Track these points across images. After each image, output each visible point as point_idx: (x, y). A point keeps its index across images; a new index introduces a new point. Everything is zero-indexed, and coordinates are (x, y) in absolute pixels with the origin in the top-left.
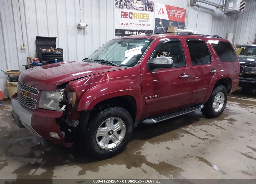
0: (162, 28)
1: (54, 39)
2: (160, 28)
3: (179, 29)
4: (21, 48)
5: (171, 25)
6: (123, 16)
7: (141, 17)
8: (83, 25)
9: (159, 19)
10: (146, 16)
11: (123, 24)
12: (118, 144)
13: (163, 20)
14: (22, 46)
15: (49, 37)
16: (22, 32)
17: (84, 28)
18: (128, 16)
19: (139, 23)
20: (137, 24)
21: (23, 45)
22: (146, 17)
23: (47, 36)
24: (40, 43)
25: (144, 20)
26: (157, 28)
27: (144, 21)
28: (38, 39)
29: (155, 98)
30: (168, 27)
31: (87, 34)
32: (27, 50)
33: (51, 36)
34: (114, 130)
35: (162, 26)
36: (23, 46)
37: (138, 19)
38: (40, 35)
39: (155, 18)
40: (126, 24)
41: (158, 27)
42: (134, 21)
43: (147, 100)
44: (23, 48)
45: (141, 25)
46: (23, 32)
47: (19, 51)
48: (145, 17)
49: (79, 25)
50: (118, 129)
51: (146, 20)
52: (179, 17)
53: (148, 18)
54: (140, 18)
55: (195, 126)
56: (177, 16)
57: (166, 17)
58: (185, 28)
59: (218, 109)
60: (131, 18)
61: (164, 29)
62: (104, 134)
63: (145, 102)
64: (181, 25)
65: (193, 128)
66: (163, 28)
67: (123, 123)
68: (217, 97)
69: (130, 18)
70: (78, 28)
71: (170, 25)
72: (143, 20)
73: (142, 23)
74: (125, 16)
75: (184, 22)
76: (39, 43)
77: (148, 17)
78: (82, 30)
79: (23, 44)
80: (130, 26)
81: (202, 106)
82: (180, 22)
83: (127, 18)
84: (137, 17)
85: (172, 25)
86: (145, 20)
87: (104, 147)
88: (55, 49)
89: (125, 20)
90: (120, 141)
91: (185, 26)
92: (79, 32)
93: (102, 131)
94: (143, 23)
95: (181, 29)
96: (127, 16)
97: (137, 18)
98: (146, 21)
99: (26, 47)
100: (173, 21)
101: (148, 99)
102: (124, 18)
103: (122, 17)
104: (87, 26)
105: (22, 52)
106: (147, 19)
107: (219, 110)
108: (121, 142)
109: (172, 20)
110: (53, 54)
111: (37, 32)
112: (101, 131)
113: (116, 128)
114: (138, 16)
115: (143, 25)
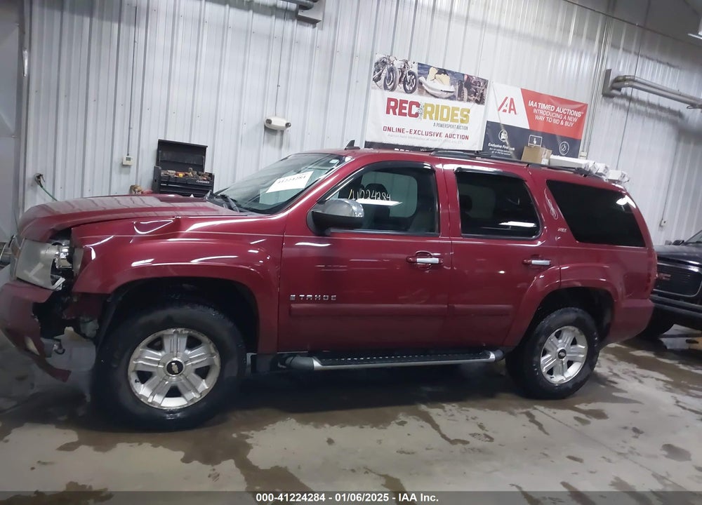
0: (507, 148)
1: (202, 150)
2: (498, 148)
3: (561, 155)
4: (120, 162)
5: (535, 142)
6: (391, 110)
7: (445, 116)
8: (278, 122)
9: (498, 124)
10: (459, 115)
11: (389, 129)
12: (192, 400)
13: (509, 129)
14: (122, 160)
15: (167, 140)
16: (130, 128)
17: (282, 132)
18: (407, 111)
19: (438, 130)
20: (431, 134)
21: (125, 156)
22: (459, 117)
23: (185, 140)
24: (167, 155)
25: (452, 123)
26: (491, 147)
27: (453, 127)
28: (164, 145)
29: (322, 301)
30: (525, 148)
31: (289, 146)
32: (133, 169)
33: (195, 142)
34: (186, 362)
35: (505, 144)
36: (125, 159)
37: (434, 121)
38: (171, 138)
39: (488, 122)
40: (399, 130)
41: (494, 145)
42: (424, 124)
43: (293, 302)
44: (126, 162)
45: (443, 135)
46: (131, 126)
47: (116, 168)
48: (457, 115)
49: (269, 121)
50: (197, 363)
51: (459, 124)
52: (562, 123)
53: (465, 119)
54: (442, 119)
55: (464, 408)
56: (556, 121)
57: (521, 121)
58: (581, 153)
59: (563, 375)
60: (416, 115)
61: (512, 153)
62: (153, 367)
63: (290, 310)
64: (566, 145)
65: (455, 412)
66: (508, 150)
67: (213, 351)
68: (560, 341)
69: (411, 115)
70: (266, 128)
71: (532, 142)
72: (449, 123)
73: (445, 131)
74: (397, 111)
75: (579, 138)
76: (164, 154)
77: (466, 116)
78: (278, 137)
79: (128, 155)
80: (409, 137)
81: (492, 356)
82: (563, 138)
83: (405, 115)
84: (434, 115)
85: (538, 143)
86: (457, 124)
87: (150, 400)
88: (200, 173)
89: (395, 120)
90: (201, 394)
91: (581, 149)
92: (269, 141)
93: (149, 360)
94: (449, 131)
95: (566, 156)
96: (403, 111)
97: (431, 118)
98: (458, 127)
99: (133, 163)
100: (543, 134)
101: (298, 300)
102: (395, 113)
103: (388, 112)
104: (288, 125)
105: (120, 172)
106: (462, 121)
107: (567, 379)
108: (202, 397)
109: (540, 129)
110: (187, 184)
111: (164, 131)
112: (146, 357)
113: (191, 360)
114: (435, 112)
115: (447, 136)
